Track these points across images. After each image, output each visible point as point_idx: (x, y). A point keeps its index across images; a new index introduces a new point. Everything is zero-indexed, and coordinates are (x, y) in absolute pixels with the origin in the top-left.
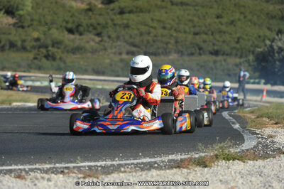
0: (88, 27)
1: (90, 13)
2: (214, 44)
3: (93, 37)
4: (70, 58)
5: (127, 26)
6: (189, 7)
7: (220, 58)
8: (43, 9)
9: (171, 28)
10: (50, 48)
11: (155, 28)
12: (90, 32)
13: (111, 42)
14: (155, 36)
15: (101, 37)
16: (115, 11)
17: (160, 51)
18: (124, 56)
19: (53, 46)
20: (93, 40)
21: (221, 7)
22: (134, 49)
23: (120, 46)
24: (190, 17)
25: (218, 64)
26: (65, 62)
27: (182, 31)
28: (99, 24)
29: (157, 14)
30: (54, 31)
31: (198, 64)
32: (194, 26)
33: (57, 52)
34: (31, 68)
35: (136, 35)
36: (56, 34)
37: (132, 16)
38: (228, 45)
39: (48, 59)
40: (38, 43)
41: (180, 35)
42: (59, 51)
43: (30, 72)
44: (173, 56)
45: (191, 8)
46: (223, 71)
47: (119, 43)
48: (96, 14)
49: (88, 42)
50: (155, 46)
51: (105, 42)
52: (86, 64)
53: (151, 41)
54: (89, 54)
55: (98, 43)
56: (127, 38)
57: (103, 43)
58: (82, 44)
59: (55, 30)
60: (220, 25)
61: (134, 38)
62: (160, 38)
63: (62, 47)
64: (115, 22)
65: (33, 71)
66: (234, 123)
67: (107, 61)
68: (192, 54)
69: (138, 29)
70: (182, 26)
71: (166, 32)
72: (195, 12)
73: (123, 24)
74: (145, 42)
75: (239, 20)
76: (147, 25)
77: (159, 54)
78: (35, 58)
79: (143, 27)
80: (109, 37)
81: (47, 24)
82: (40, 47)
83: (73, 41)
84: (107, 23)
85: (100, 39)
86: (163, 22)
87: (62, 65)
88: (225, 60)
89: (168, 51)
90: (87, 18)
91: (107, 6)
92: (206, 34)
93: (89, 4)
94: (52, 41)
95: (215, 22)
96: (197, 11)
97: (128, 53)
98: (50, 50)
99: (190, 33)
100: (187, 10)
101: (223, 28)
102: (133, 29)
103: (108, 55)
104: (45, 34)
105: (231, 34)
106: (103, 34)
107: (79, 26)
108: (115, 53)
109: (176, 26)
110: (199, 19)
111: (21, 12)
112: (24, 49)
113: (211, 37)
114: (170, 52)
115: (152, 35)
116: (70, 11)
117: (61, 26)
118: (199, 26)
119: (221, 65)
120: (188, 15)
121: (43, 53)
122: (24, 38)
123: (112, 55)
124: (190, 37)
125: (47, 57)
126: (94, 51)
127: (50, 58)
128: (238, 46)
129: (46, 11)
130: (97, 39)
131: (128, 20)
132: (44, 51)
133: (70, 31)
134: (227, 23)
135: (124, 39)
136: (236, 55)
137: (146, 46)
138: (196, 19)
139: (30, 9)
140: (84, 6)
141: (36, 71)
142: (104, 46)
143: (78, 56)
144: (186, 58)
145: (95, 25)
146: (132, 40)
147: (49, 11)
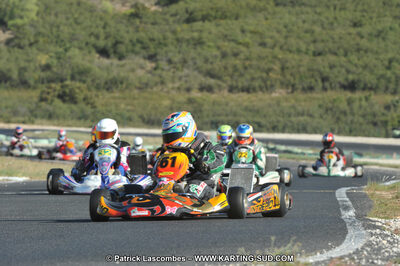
0: (134, 45)
1: (137, 21)
2: (348, 72)
3: (142, 61)
4: (102, 99)
5: (199, 43)
6: (305, 9)
7: (358, 95)
8: (56, 15)
9: (275, 46)
10: (68, 82)
11: (246, 45)
12: (137, 53)
13: (172, 70)
14: (247, 59)
15: (156, 61)
16: (178, 17)
17: (256, 84)
18: (195, 94)
19: (73, 78)
20: (142, 68)
21: (360, 7)
22: (212, 81)
23: (187, 76)
24: (306, 26)
25: (356, 105)
26: (94, 106)
27: (294, 49)
28: (152, 40)
29: (252, 22)
30: (74, 52)
31: (320, 106)
32: (315, 41)
33: (79, 88)
34: (36, 116)
35: (216, 57)
36: (78, 57)
37: (207, 24)
38: (372, 72)
39: (64, 101)
40: (48, 73)
41: (290, 56)
42: (83, 86)
43: (33, 123)
44: (279, 93)
45: (309, 9)
46: (364, 116)
47: (186, 71)
48: (146, 23)
49: (133, 70)
50: (248, 77)
51: (163, 70)
52: (129, 108)
53: (240, 66)
54: (136, 92)
55: (150, 72)
56: (200, 62)
57: (158, 72)
58: (122, 74)
59: (77, 51)
60: (358, 39)
61: (212, 63)
62: (254, 63)
63: (89, 80)
64: (180, 36)
65: (38, 121)
66: (347, 208)
67: (166, 103)
68: (311, 89)
69: (218, 48)
70: (292, 41)
71: (266, 51)
72: (316, 17)
73: (193, 39)
74: (230, 70)
75: (391, 29)
76: (233, 40)
77: (254, 90)
78: (42, 99)
79: (226, 44)
80: (170, 62)
81: (62, 41)
82: (50, 81)
83: (108, 69)
84: (165, 39)
85: (153, 65)
86: (261, 35)
87: (88, 110)
88: (367, 99)
89: (269, 83)
90: (131, 29)
91: (166, 9)
92: (335, 54)
93: (135, 6)
94: (73, 69)
95: (350, 34)
96: (320, 14)
97: (202, 89)
98: (67, 86)
99: (306, 53)
100: (302, 13)
101: (364, 43)
102: (209, 46)
103: (168, 92)
104: (59, 58)
105: (377, 53)
106: (158, 57)
107: (117, 43)
108: (179, 88)
109: (282, 41)
110: (323, 28)
111: (19, 21)
112: (24, 84)
113: (343, 59)
114: (272, 86)
115: (242, 56)
116: (101, 19)
117: (87, 44)
118: (323, 41)
119: (360, 107)
120: (304, 22)
121: (55, 90)
122: (23, 64)
123: (174, 92)
124: (306, 60)
125: (61, 97)
126: (144, 87)
127: (67, 98)
128: (389, 73)
129: (61, 19)
130: (150, 65)
131: (201, 31)
132: (57, 86)
133: (104, 52)
134: (370, 35)
135: (195, 64)
136: (387, 88)
137: (232, 76)
138: (317, 29)
139: (33, 15)
140: (127, 10)
141: (44, 121)
142: (160, 76)
143: (117, 94)
144: (301, 96)
145: (146, 41)
146: (209, 66)
147: (67, 19)
